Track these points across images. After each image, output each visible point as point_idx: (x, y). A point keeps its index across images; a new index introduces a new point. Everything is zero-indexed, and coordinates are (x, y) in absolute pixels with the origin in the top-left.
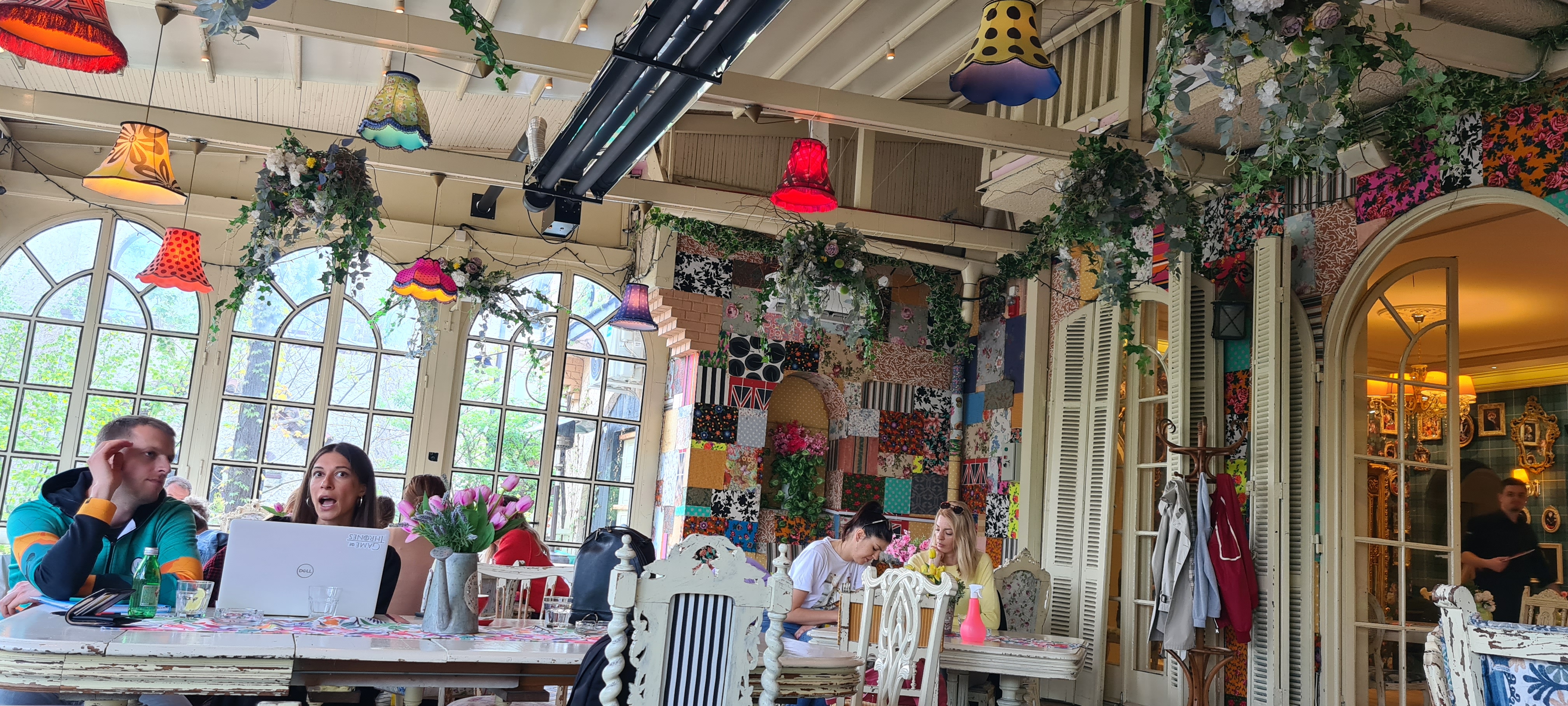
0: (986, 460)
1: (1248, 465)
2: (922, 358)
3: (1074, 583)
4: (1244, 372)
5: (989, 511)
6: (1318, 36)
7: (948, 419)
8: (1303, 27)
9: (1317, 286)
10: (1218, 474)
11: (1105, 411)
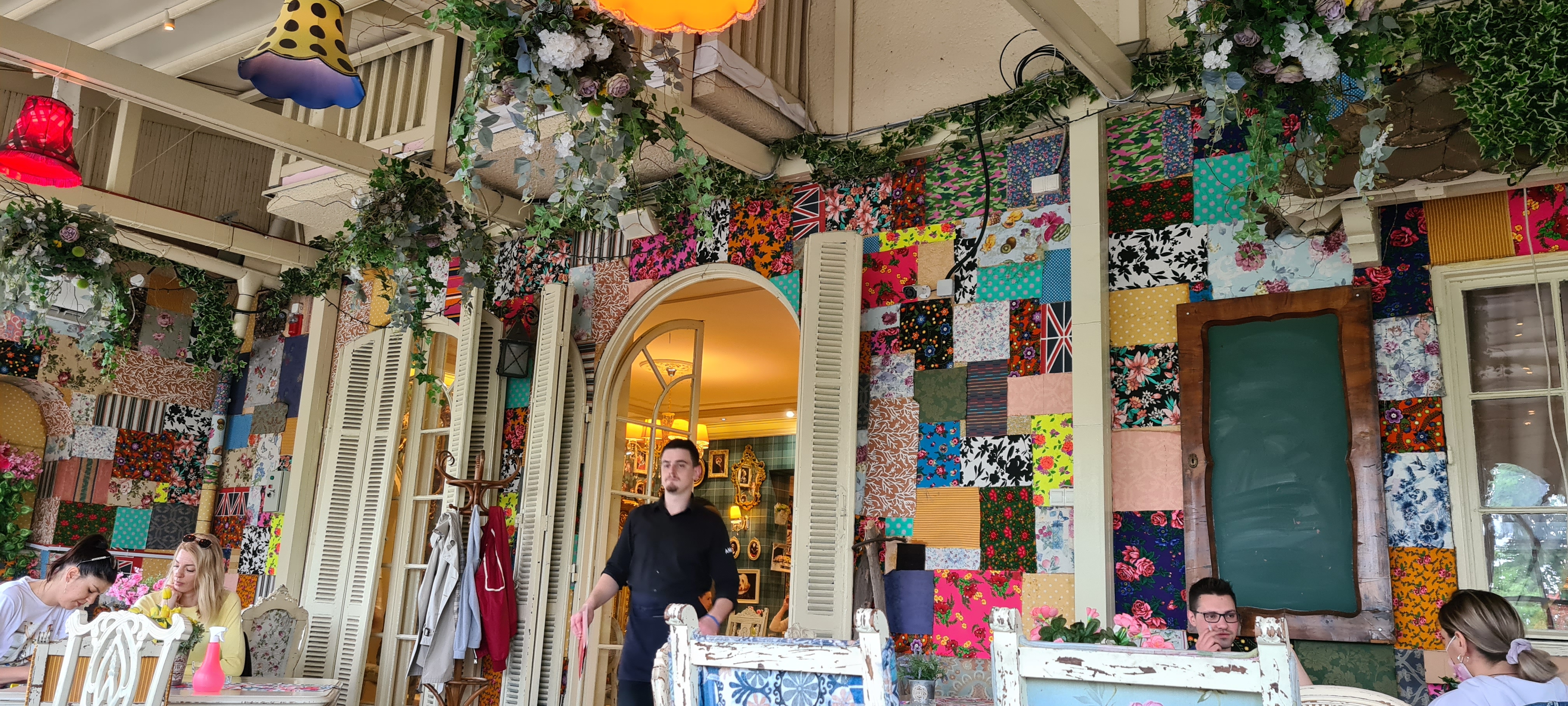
0: (247, 489)
1: (519, 498)
2: (179, 372)
3: (334, 622)
4: (523, 409)
5: (245, 545)
6: (610, 102)
7: (206, 442)
8: (598, 91)
9: (593, 334)
10: (490, 507)
11: (385, 441)
